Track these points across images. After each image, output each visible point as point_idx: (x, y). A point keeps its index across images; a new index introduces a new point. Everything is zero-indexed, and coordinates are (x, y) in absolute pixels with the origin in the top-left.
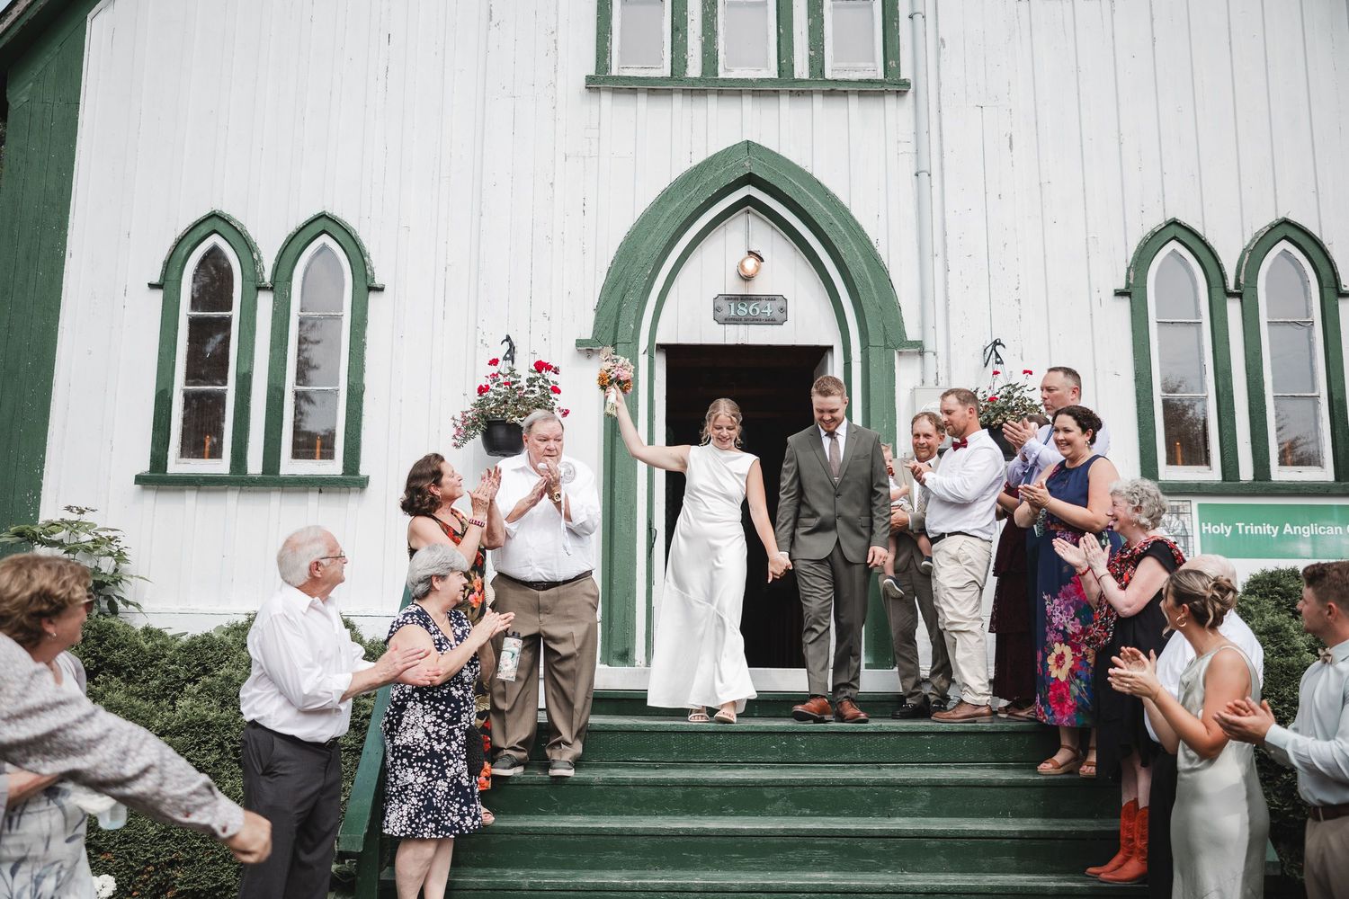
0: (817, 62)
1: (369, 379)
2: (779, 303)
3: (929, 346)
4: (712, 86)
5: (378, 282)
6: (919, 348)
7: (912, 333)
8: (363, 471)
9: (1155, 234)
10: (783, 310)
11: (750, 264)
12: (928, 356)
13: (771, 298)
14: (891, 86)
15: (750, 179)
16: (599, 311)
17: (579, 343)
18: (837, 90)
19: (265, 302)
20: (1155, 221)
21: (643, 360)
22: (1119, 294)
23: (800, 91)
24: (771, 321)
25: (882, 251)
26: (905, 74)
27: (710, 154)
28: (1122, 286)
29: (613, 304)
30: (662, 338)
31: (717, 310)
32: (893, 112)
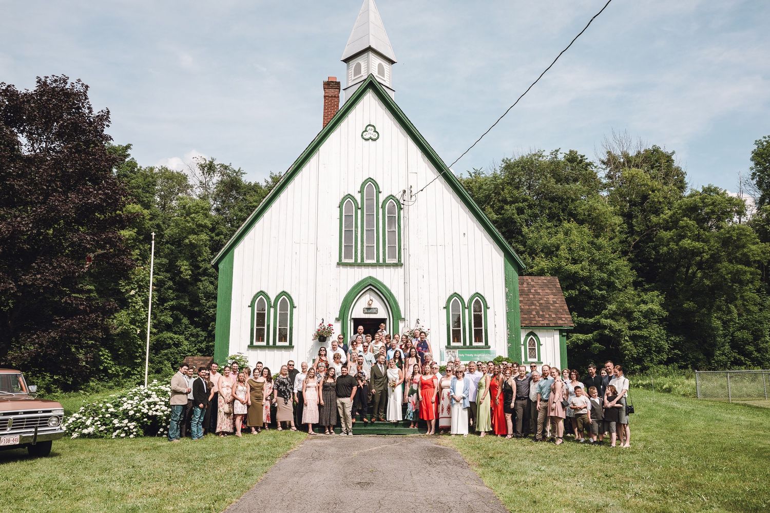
0: (384, 260)
1: (294, 326)
2: (376, 309)
3: (406, 319)
4: (362, 265)
5: (295, 306)
6: (404, 319)
7: (403, 317)
8: (293, 345)
9: (451, 296)
10: (377, 311)
11: (370, 302)
12: (406, 321)
13: (375, 308)
14: (399, 265)
15: (370, 285)
16: (340, 312)
17: (336, 319)
18: (388, 265)
19: (272, 310)
20: (452, 293)
21: (349, 322)
22: (444, 308)
23: (381, 265)
24: (375, 313)
25: (397, 299)
26: (402, 262)
27: (363, 278)
28: (445, 306)
29: (343, 311)
30: (352, 317)
31: (364, 311)
32: (400, 270)
